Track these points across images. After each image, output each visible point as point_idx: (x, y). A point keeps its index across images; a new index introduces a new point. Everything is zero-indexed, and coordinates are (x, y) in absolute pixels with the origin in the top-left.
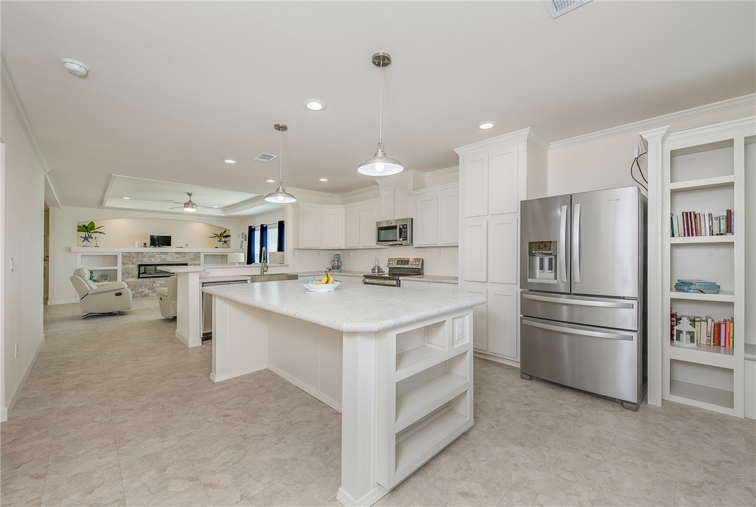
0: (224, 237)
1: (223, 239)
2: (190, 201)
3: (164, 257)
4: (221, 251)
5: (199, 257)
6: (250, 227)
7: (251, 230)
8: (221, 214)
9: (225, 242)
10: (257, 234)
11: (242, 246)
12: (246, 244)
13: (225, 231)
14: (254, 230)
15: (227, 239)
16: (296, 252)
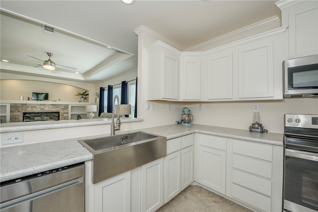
0: (85, 95)
1: (84, 97)
2: (49, 60)
3: (42, 107)
4: (83, 104)
5: (68, 108)
6: (101, 88)
7: (102, 90)
8: (81, 78)
9: (85, 98)
10: (106, 93)
11: (96, 101)
12: (98, 99)
13: (86, 92)
14: (104, 90)
15: (87, 97)
16: (151, 103)
